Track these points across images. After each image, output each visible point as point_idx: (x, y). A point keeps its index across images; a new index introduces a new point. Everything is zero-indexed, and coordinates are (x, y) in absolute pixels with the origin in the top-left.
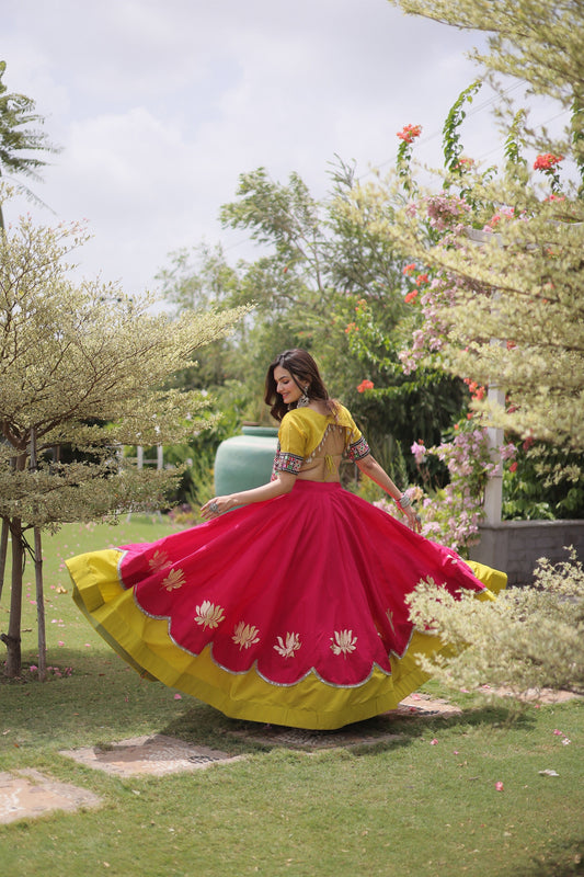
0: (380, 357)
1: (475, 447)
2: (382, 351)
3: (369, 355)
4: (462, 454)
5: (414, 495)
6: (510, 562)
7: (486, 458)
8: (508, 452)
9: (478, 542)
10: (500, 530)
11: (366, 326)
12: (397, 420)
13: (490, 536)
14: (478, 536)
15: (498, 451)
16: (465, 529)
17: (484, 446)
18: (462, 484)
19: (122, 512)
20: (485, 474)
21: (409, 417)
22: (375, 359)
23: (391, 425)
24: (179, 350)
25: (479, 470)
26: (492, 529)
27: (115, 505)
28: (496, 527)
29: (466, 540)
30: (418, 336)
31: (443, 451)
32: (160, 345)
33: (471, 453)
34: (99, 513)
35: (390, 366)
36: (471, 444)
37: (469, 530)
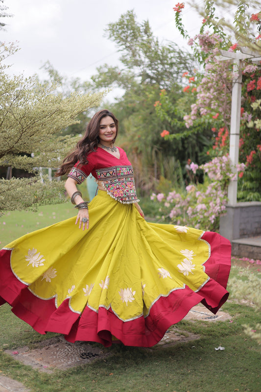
0: (172, 118)
1: (223, 165)
2: (173, 116)
3: (167, 117)
4: (216, 169)
5: (191, 189)
6: (241, 224)
7: (229, 170)
8: (241, 167)
9: (225, 215)
10: (237, 208)
11: (165, 102)
12: (177, 148)
13: (231, 212)
14: (226, 212)
15: (235, 167)
16: (219, 208)
17: (228, 164)
18: (217, 184)
19: (40, 205)
20: (229, 180)
21: (183, 147)
22: (170, 120)
23: (174, 151)
24: (71, 115)
25: (226, 177)
26: (232, 208)
27: (36, 201)
28: (234, 206)
29: (219, 213)
30: (194, 108)
31: (206, 167)
32: (59, 111)
33: (221, 168)
34: (27, 206)
35: (177, 123)
36: (221, 164)
37: (221, 209)
